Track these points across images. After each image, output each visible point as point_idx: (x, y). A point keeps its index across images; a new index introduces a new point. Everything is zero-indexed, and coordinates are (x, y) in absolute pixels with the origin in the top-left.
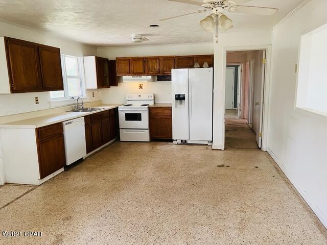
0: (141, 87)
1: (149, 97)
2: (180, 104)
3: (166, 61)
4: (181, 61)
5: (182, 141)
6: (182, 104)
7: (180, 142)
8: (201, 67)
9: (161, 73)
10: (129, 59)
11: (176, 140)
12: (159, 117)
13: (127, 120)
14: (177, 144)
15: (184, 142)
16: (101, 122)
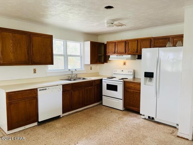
0: (125, 64)
1: (129, 72)
2: (149, 81)
3: (143, 42)
4: (156, 41)
5: (149, 117)
6: (151, 81)
7: (147, 118)
8: (174, 46)
9: (138, 52)
10: (115, 42)
11: (144, 115)
12: (132, 91)
13: (107, 89)
14: (145, 119)
15: (151, 119)
16: (84, 89)
